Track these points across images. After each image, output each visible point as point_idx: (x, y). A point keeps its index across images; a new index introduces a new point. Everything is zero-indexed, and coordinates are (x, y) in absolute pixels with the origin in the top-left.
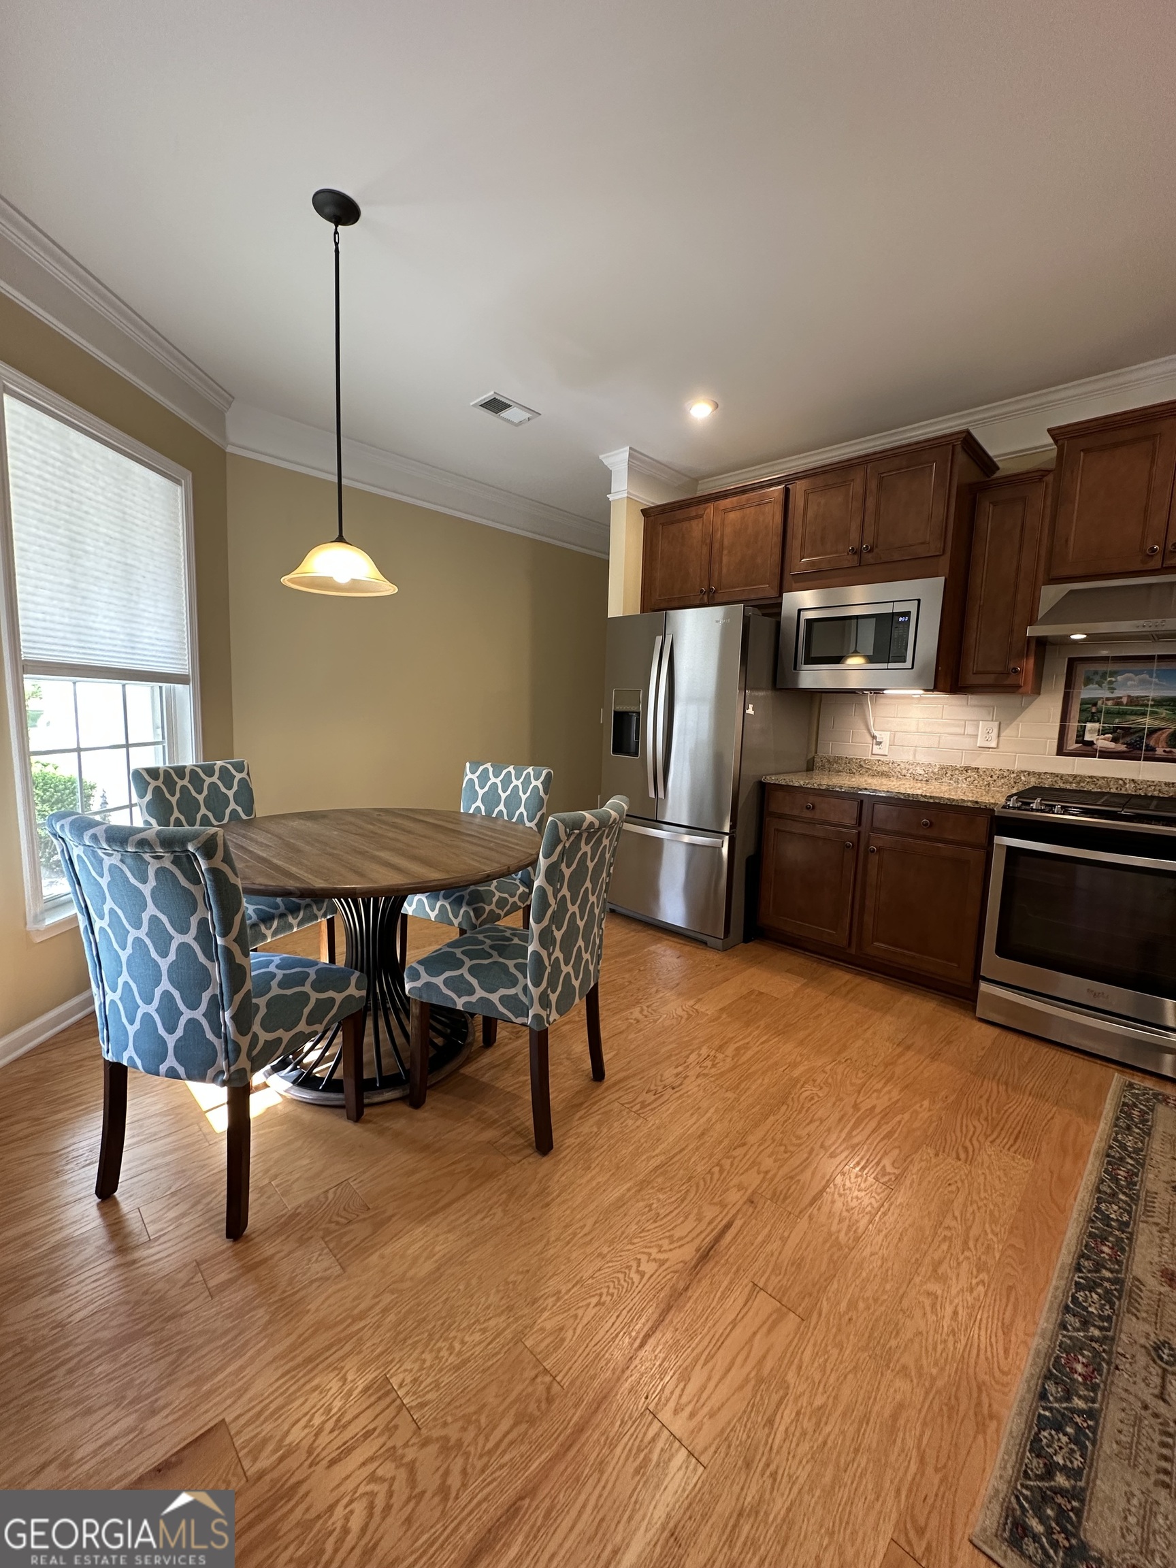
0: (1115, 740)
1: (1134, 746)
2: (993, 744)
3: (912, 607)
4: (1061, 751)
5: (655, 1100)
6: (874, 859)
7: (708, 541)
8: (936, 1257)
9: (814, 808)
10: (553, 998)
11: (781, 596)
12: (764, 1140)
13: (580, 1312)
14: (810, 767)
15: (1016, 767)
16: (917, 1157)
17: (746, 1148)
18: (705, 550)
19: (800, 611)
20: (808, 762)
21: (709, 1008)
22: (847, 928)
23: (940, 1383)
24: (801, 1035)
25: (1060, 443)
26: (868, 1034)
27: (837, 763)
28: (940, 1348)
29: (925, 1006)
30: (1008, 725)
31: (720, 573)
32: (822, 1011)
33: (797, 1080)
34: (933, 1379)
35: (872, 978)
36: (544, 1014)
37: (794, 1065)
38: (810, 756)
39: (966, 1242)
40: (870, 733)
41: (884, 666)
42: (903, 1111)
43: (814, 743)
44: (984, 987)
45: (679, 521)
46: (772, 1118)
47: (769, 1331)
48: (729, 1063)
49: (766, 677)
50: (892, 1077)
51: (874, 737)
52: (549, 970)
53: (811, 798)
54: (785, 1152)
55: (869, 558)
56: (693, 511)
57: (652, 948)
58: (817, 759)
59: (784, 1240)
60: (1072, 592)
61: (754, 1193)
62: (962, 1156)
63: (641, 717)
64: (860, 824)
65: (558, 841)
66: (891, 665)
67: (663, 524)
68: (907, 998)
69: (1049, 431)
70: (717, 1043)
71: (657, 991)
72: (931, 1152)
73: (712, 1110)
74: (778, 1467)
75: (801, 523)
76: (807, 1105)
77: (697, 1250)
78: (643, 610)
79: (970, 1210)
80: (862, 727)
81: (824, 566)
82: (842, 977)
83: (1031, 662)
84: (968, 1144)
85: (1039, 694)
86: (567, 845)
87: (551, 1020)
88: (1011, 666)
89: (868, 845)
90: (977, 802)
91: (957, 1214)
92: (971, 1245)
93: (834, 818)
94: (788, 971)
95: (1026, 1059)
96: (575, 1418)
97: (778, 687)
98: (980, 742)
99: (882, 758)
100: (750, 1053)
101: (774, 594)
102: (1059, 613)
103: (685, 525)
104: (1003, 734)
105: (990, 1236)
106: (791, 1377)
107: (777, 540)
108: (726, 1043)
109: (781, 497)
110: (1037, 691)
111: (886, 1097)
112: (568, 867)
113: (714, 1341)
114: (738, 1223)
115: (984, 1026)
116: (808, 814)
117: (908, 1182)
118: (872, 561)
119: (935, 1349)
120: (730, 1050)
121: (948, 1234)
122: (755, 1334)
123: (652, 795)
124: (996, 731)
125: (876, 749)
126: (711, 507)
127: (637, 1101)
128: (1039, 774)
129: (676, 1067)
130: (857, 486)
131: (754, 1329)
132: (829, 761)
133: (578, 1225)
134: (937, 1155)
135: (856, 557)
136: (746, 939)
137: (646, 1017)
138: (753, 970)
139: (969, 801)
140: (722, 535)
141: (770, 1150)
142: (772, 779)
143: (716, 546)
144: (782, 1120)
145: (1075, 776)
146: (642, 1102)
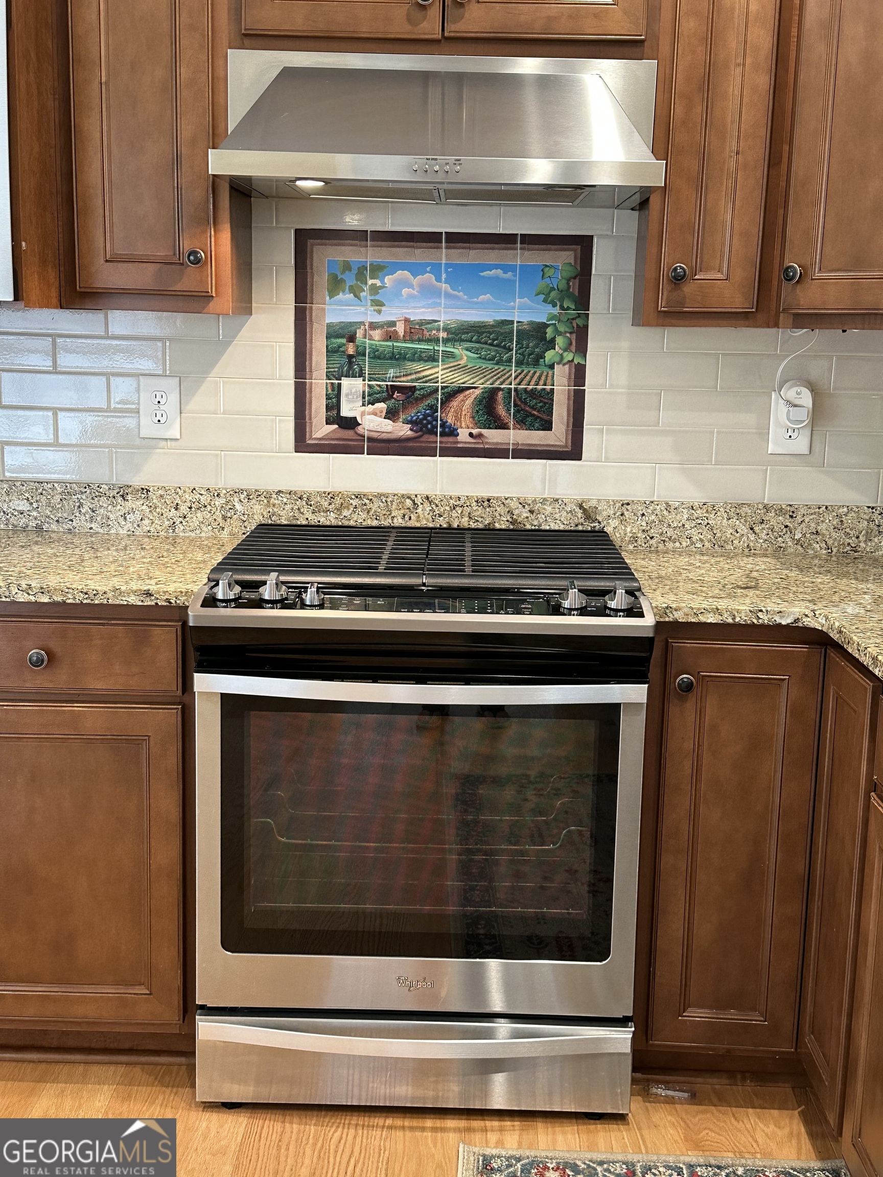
0: (391, 415)
1: (424, 426)
2: (173, 432)
4: (302, 444)
44: (207, 1028)
85: (247, 310)
88: (185, 245)
90: (148, 594)
98: (145, 426)
104: (192, 406)
110: (245, 305)
124: (174, 399)
145: (332, 496)
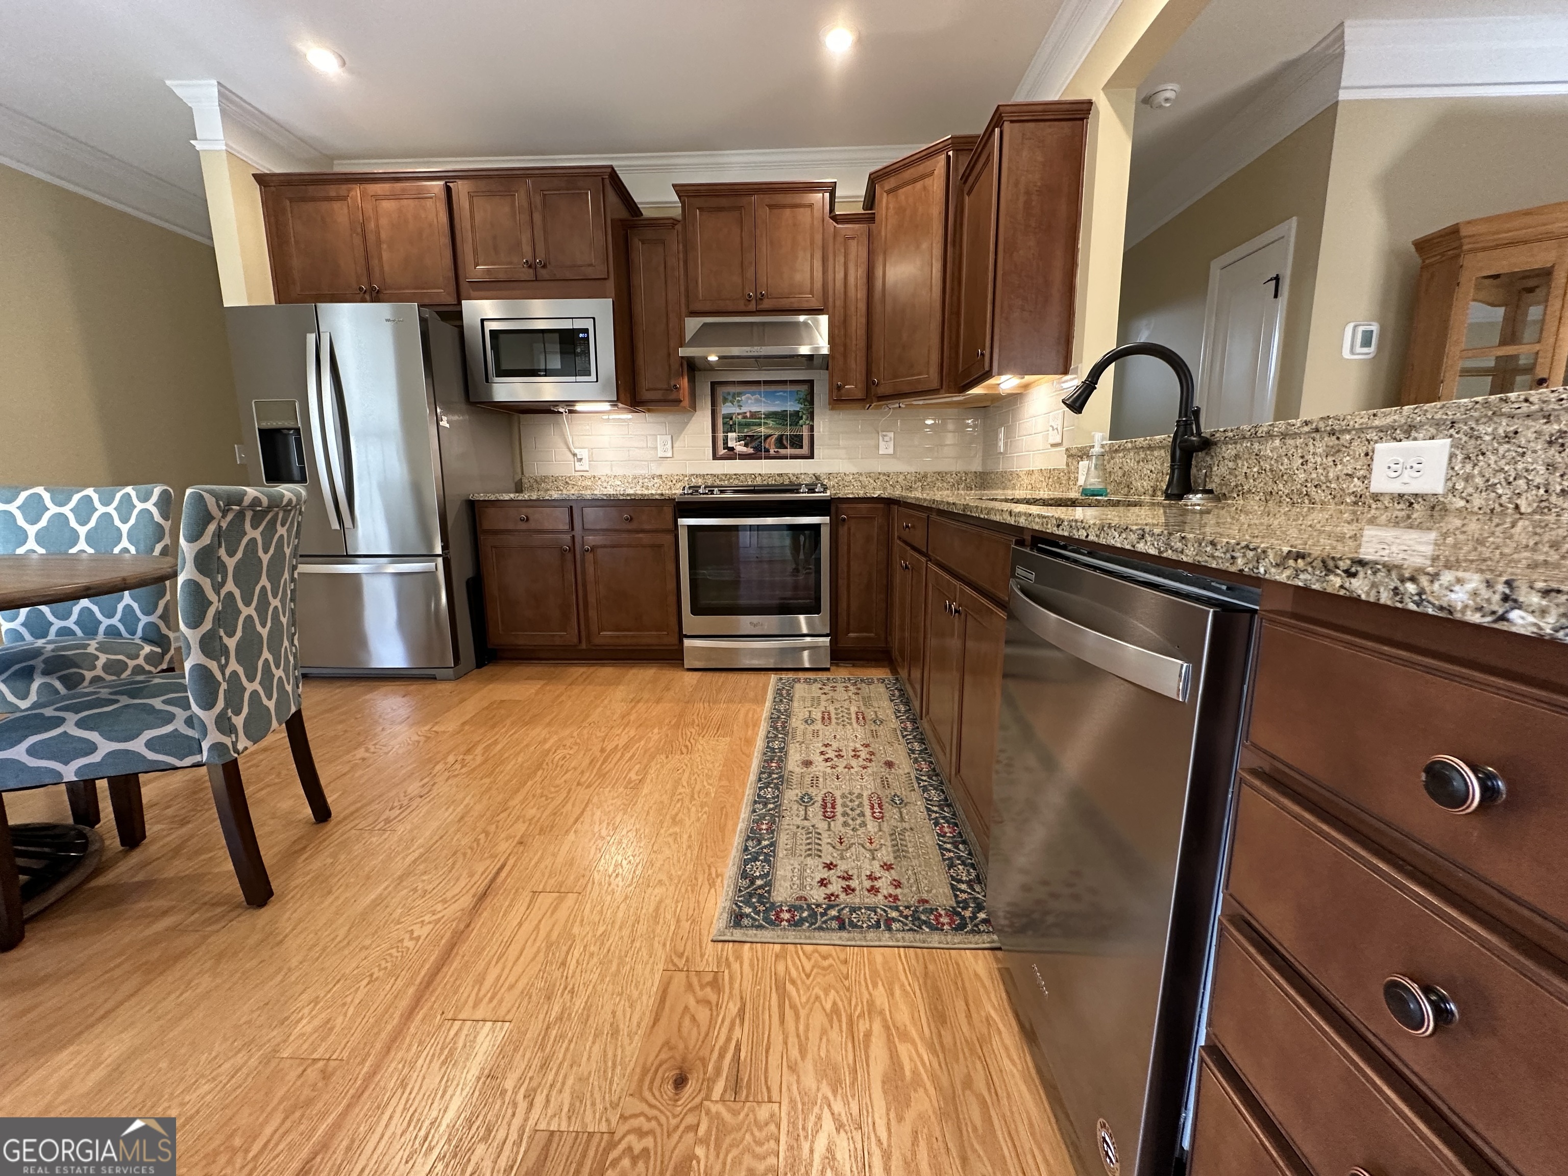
0: (746, 445)
1: (758, 449)
2: (670, 455)
3: (588, 324)
4: (715, 457)
5: (401, 813)
6: (589, 557)
7: (359, 230)
8: (674, 813)
9: (528, 519)
10: (239, 721)
11: (460, 304)
12: (525, 799)
13: (349, 999)
14: (519, 489)
15: (688, 472)
16: (653, 764)
17: (508, 811)
18: (357, 240)
19: (483, 321)
20: (516, 484)
21: (449, 724)
22: (576, 627)
23: (683, 878)
24: (547, 720)
25: (682, 198)
26: (606, 702)
27: (544, 482)
28: (682, 859)
29: (645, 674)
30: (679, 436)
31: (382, 266)
32: (563, 698)
33: (549, 751)
34: (680, 877)
35: (603, 665)
36: (227, 741)
37: (545, 740)
38: (517, 478)
39: (692, 797)
40: (570, 451)
41: (573, 379)
42: (640, 739)
43: (519, 465)
44: (687, 642)
45: (313, 199)
46: (530, 783)
47: (552, 913)
48: (479, 759)
49: (456, 391)
50: (629, 722)
51: (575, 455)
52: (224, 686)
53: (524, 510)
54: (546, 800)
55: (543, 273)
56: (332, 191)
57: (368, 697)
58: (525, 480)
59: (555, 855)
60: (705, 325)
61: (522, 837)
62: (684, 750)
63: (301, 435)
64: (573, 529)
65: (209, 518)
66: (579, 378)
67: (291, 200)
68: (634, 671)
69: (674, 186)
70: (463, 748)
71: (383, 729)
72: (663, 757)
73: (470, 796)
74: (574, 985)
75: (469, 227)
76: (561, 763)
77: (474, 896)
78: (279, 299)
79: (693, 778)
80: (562, 445)
81: (502, 277)
82: (578, 671)
83: (686, 380)
84: (687, 743)
85: (695, 410)
86: (224, 525)
87: (240, 747)
88: (672, 383)
89: (583, 545)
90: (662, 495)
91: (685, 784)
92: (696, 796)
93: (548, 526)
94: (526, 679)
95: (720, 684)
96: (363, 1072)
97: (472, 400)
98: (660, 454)
99: (585, 474)
100: (499, 747)
101: (452, 300)
102: (700, 338)
103: (325, 206)
104: (676, 445)
105: (707, 787)
106: (576, 930)
107: (446, 240)
108: (473, 746)
109: (443, 195)
110: (693, 407)
111: (626, 736)
112: (231, 554)
113: (503, 944)
114: (511, 862)
115: (691, 673)
116: (523, 526)
117: (648, 781)
118: (548, 277)
119: (679, 861)
120: (479, 750)
121: (679, 797)
122: (540, 921)
123: (335, 525)
124: (670, 442)
125: (578, 466)
126: (357, 191)
127: (381, 819)
128: (704, 475)
129: (421, 780)
130: (520, 197)
131: (540, 917)
132: (536, 481)
133: (328, 940)
134: (667, 757)
135: (531, 271)
136: (480, 664)
137: (374, 753)
138: (491, 686)
139: (656, 494)
140: (377, 226)
141: (532, 804)
142: (482, 497)
143: (371, 237)
144: (540, 780)
145: (726, 475)
146: (385, 820)
